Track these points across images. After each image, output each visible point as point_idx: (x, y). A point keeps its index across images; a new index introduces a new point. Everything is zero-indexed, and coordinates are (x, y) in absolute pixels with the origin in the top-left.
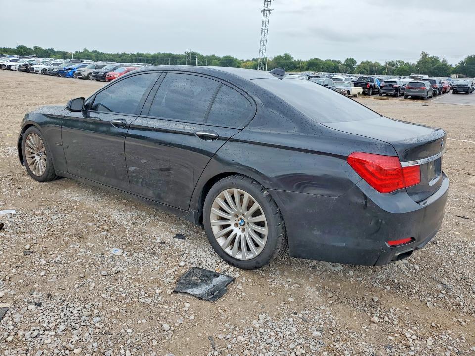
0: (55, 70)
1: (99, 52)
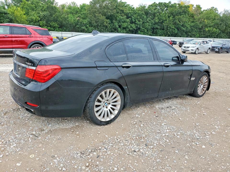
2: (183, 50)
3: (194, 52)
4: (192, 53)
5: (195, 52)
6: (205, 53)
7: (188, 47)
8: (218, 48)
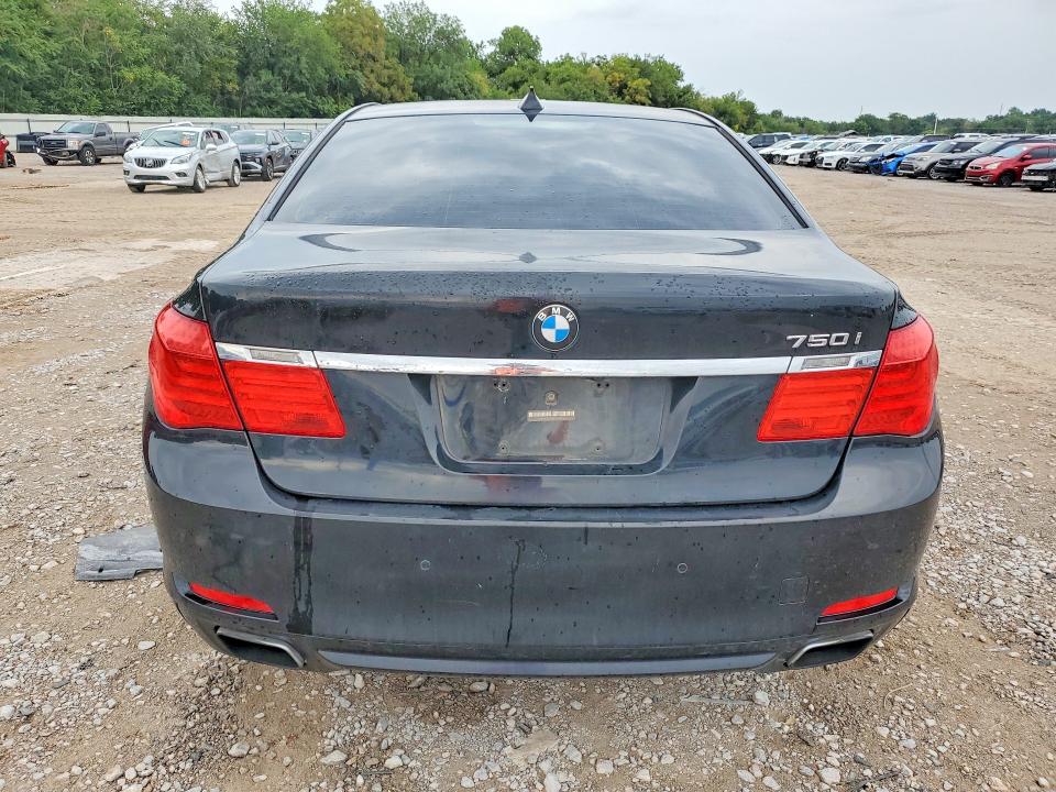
0: (864, 160)
1: (1049, 113)
2: (137, 177)
3: (188, 181)
4: (181, 189)
5: (195, 182)
6: (226, 184)
7: (159, 163)
8: (258, 160)
